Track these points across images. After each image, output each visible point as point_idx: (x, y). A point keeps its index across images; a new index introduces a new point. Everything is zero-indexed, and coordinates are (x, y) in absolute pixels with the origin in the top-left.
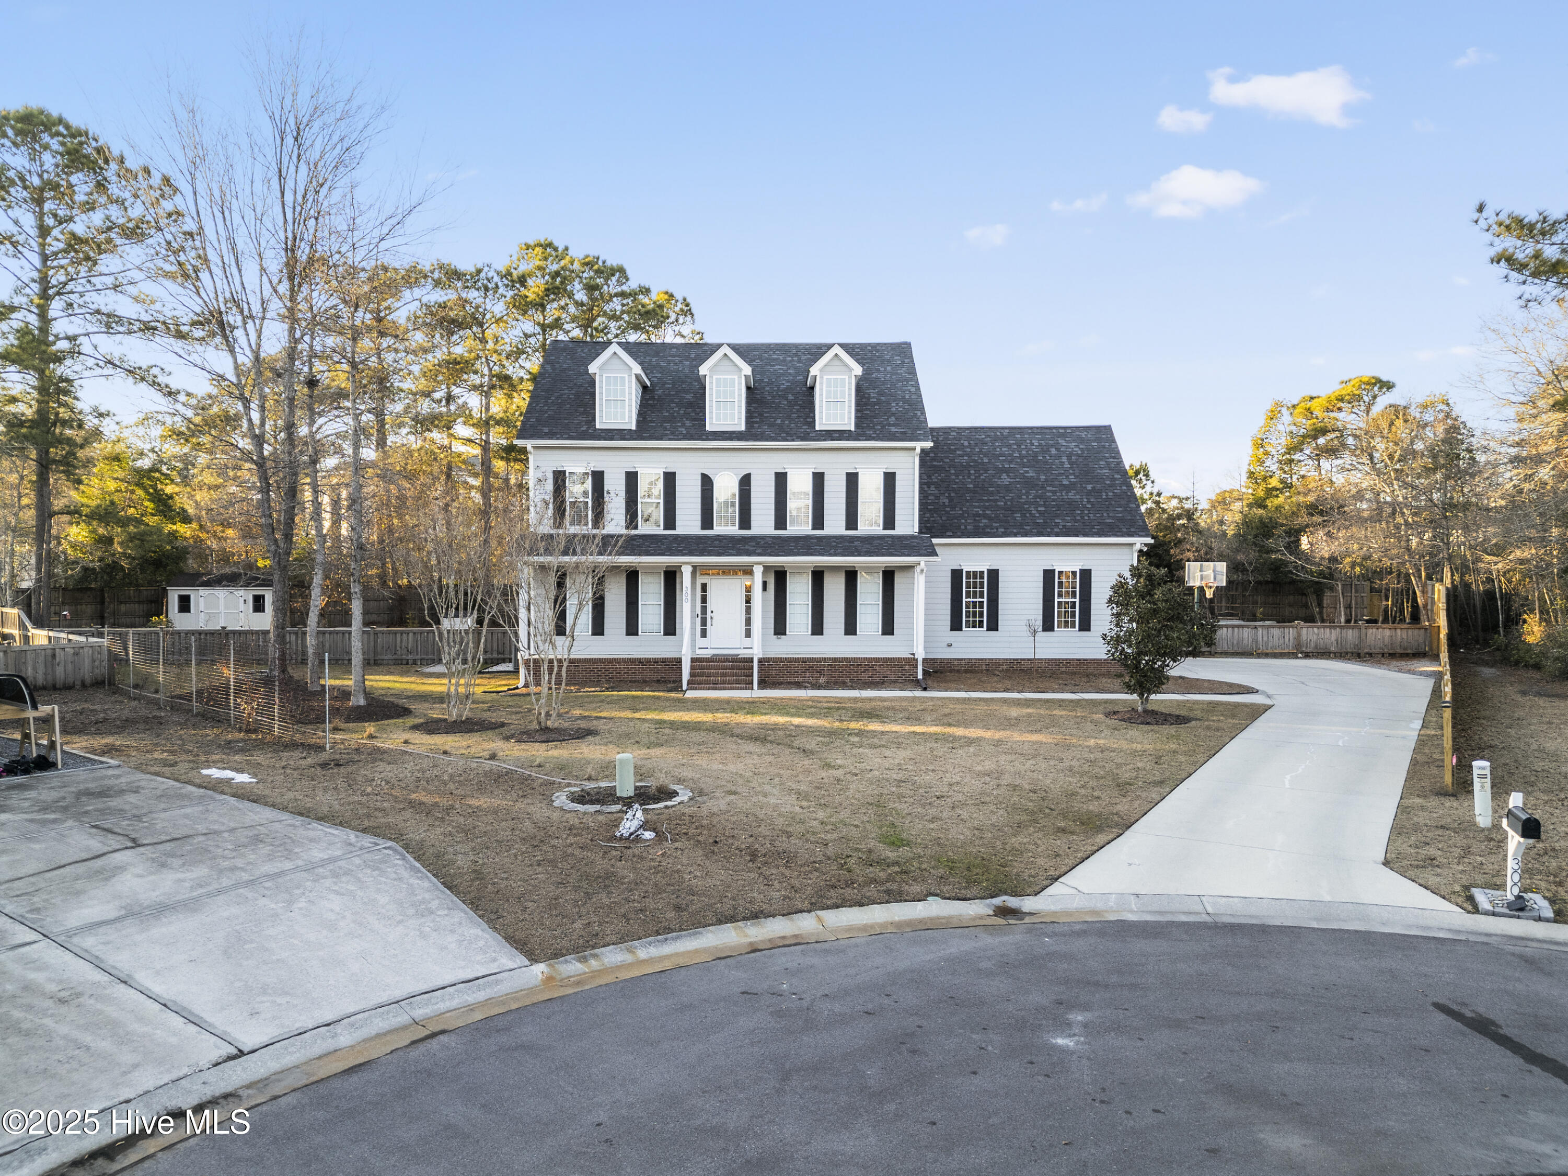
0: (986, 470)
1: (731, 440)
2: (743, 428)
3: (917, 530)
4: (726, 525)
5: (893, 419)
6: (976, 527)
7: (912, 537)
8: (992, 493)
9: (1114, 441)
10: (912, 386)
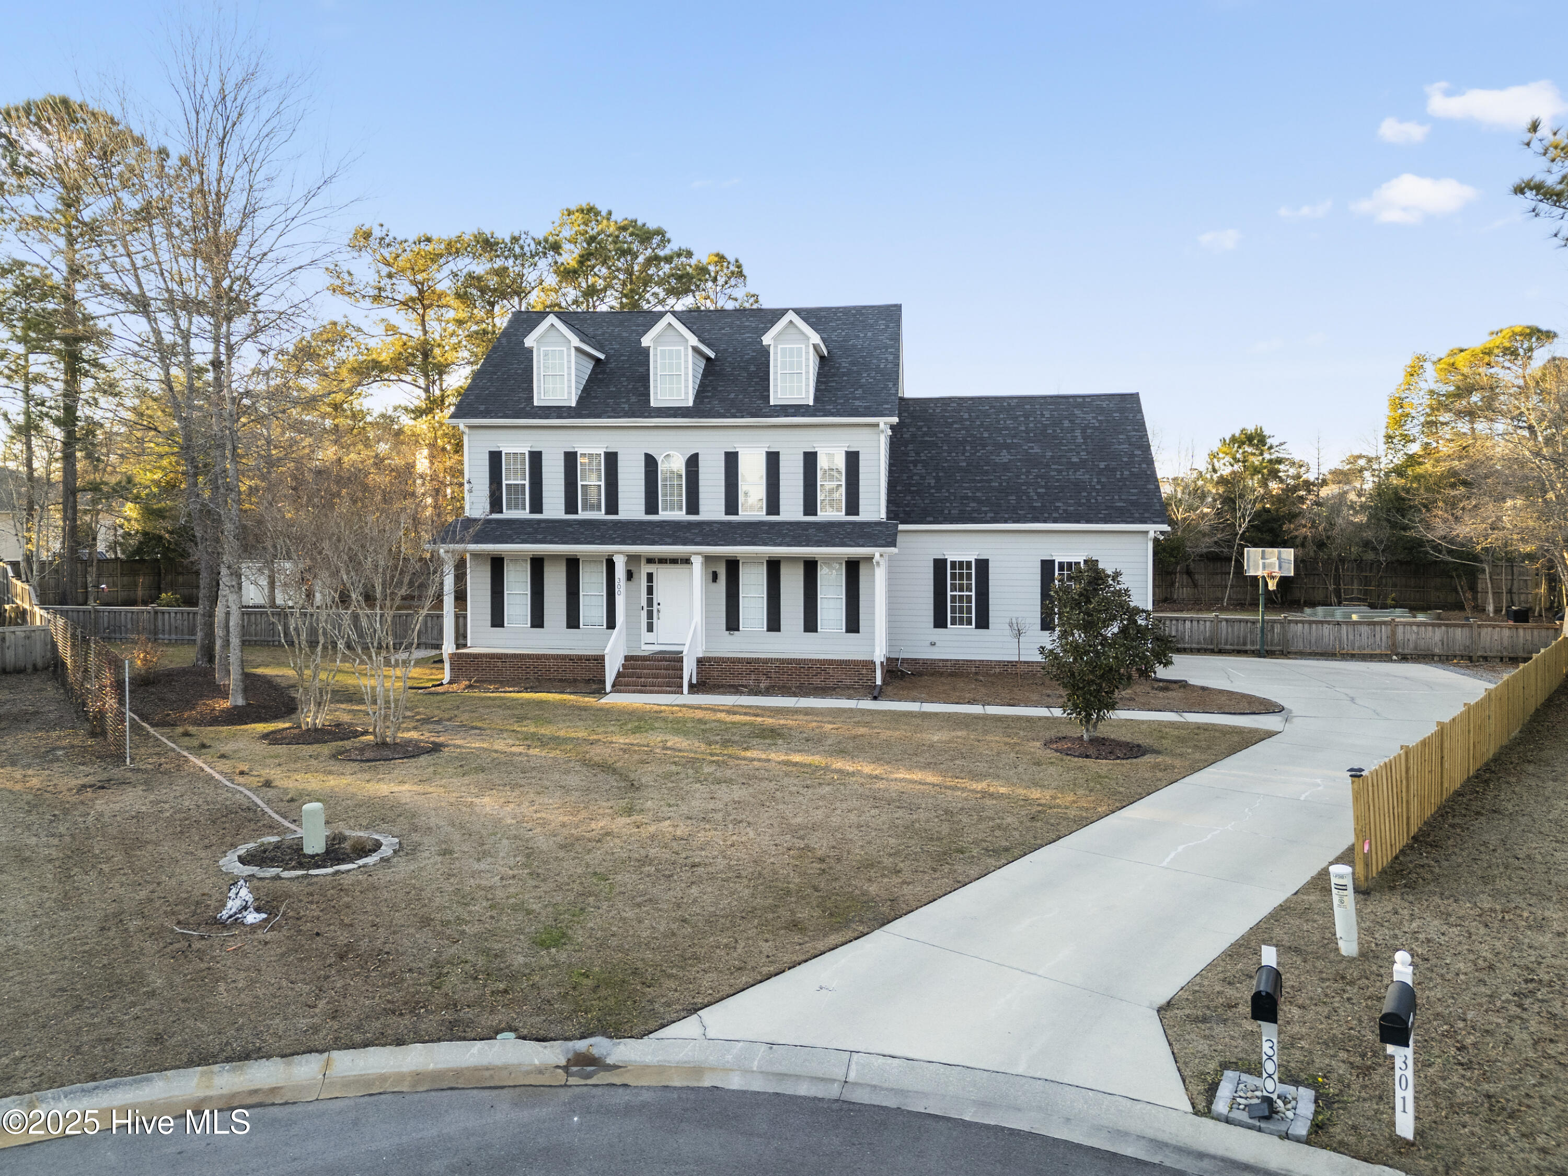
0: (984, 446)
1: (675, 417)
2: (691, 404)
3: (883, 515)
4: (672, 509)
5: (860, 391)
6: (962, 512)
7: (879, 524)
8: (987, 473)
9: (1140, 411)
10: (891, 353)
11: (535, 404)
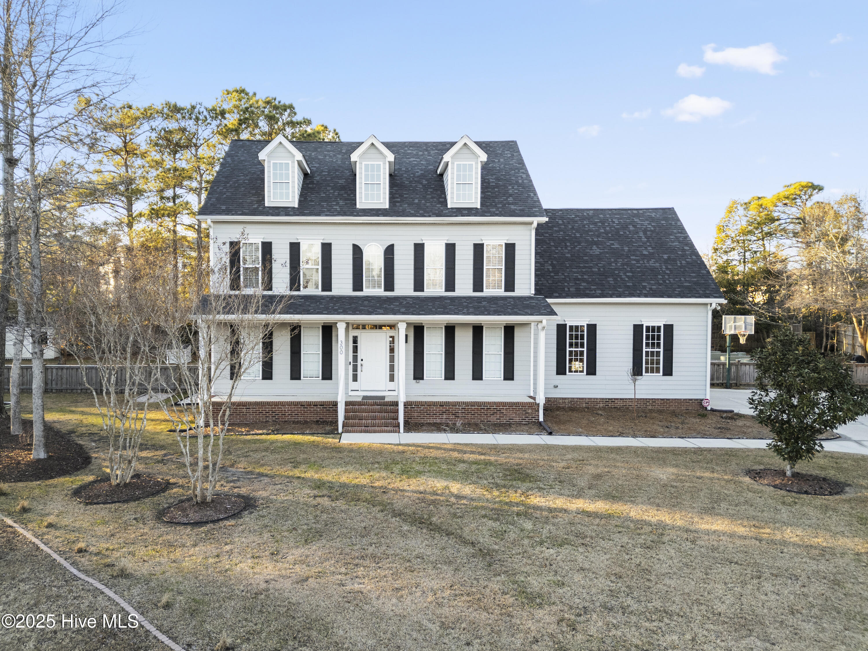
0: (579, 243)
1: (378, 216)
2: (387, 206)
3: (533, 292)
4: (374, 287)
5: (510, 199)
6: (578, 289)
7: (530, 298)
8: (586, 262)
9: (678, 220)
10: (523, 173)
11: (266, 205)
